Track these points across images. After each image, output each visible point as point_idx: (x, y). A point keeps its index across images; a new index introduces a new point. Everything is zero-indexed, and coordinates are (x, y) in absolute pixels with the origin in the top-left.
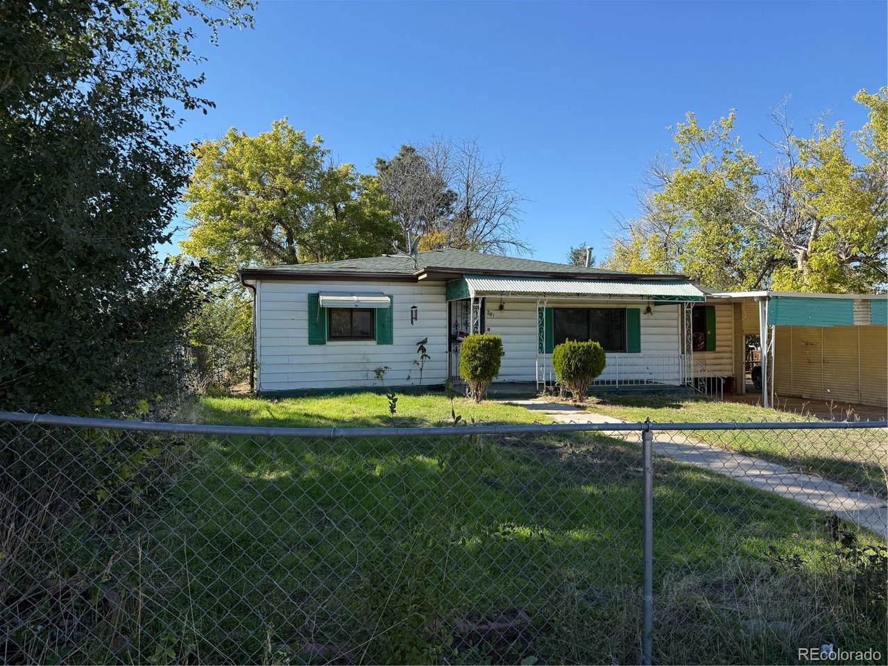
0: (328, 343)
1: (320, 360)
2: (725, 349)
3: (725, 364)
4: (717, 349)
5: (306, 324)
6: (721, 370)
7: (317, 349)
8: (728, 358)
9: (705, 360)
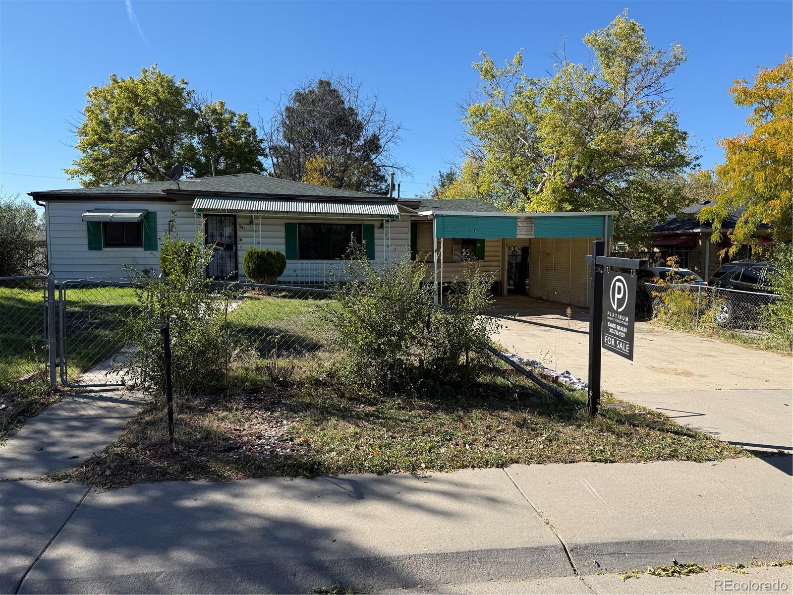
0: (104, 249)
1: (99, 262)
2: (493, 259)
3: (493, 271)
4: (486, 259)
5: (86, 234)
7: (95, 254)
8: (496, 266)
9: (475, 267)
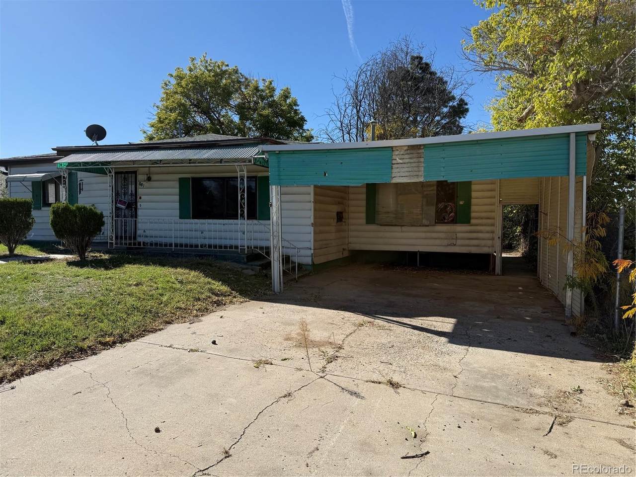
0: (43, 208)
2: (484, 221)
3: (483, 239)
4: (473, 221)
6: (478, 246)
8: (488, 232)
9: (456, 233)
